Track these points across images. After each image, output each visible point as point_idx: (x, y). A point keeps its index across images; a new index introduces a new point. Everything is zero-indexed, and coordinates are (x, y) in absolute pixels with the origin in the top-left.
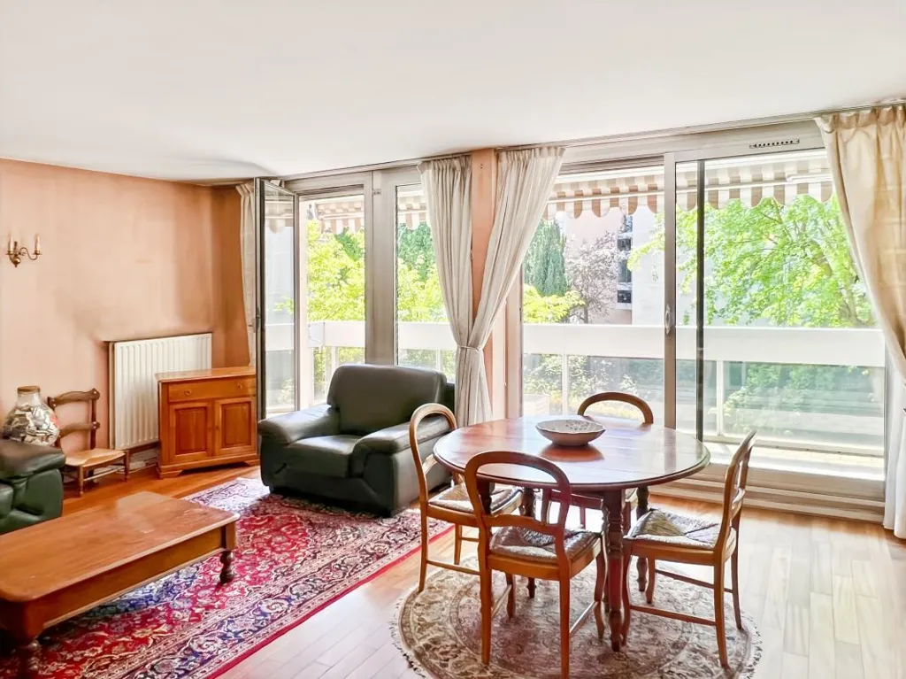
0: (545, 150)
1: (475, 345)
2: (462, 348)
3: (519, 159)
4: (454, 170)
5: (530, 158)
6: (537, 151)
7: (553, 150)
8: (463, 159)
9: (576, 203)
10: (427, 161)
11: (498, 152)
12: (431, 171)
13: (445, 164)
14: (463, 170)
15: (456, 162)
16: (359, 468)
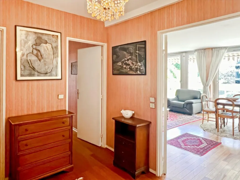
0: (223, 48)
1: (207, 86)
2: (204, 87)
3: (217, 50)
4: (202, 52)
5: (219, 50)
6: (221, 48)
7: (225, 48)
8: (204, 50)
9: (228, 58)
10: (196, 50)
11: (212, 49)
12: (197, 52)
13: (200, 51)
14: (204, 52)
15: (203, 51)
16: (185, 106)
